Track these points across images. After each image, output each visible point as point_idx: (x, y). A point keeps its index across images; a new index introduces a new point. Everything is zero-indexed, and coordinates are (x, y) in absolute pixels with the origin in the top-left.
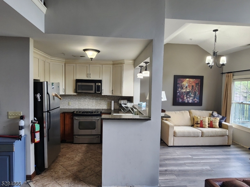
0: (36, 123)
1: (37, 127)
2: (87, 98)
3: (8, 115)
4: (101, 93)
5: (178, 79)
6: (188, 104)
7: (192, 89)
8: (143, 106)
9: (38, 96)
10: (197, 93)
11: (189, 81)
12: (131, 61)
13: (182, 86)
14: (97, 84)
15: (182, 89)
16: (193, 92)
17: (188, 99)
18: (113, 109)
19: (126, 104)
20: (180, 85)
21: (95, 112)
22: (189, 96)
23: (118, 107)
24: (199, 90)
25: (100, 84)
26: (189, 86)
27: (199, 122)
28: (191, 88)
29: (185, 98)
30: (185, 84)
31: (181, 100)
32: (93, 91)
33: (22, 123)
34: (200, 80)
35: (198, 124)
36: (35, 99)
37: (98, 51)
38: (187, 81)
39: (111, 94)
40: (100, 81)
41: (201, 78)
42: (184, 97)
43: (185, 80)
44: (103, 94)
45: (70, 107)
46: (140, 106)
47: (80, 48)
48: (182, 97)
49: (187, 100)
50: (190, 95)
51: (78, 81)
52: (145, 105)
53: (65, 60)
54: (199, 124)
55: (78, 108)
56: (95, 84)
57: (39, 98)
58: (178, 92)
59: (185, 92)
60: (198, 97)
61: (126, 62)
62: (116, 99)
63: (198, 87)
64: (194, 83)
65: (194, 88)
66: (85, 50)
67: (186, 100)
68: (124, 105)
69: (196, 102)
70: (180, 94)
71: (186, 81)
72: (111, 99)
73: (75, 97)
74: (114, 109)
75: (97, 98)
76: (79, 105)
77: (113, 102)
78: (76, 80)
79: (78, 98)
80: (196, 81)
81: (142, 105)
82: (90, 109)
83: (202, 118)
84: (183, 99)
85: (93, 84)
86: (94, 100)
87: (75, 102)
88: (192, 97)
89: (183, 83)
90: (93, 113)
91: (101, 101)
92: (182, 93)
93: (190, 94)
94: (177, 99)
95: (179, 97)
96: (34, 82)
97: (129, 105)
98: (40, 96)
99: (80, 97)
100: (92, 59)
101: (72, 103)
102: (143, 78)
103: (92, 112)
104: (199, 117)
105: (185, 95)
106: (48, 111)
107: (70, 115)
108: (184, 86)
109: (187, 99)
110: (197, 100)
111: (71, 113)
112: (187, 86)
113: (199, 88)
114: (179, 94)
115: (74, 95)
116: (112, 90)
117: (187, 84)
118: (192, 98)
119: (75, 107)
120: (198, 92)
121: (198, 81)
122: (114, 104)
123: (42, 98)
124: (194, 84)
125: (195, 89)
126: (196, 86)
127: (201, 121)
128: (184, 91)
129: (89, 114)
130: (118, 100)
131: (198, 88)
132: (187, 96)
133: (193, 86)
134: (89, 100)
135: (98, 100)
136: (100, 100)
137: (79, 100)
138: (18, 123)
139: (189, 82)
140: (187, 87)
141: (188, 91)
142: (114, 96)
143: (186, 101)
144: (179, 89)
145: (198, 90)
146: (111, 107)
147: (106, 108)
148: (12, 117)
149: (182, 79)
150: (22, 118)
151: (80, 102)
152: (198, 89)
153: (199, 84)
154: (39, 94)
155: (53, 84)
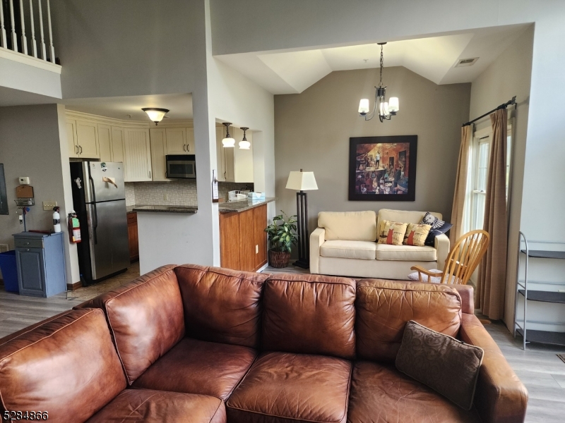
0: (74, 217)
1: (76, 223)
3: (43, 206)
5: (358, 146)
6: (382, 198)
7: (390, 165)
9: (78, 181)
10: (402, 173)
11: (384, 149)
13: (366, 160)
15: (368, 165)
16: (393, 170)
17: (381, 186)
20: (362, 157)
22: (383, 179)
24: (407, 166)
26: (383, 159)
27: (386, 234)
28: (388, 162)
29: (375, 184)
30: (373, 154)
31: (365, 189)
33: (57, 216)
34: (408, 144)
35: (383, 236)
36: (74, 185)
37: (166, 111)
38: (379, 148)
41: (412, 141)
42: (371, 182)
43: (374, 146)
47: (137, 108)
48: (368, 183)
49: (378, 188)
50: (386, 178)
51: (169, 158)
54: (386, 236)
57: (79, 184)
58: (359, 173)
59: (373, 172)
60: (404, 183)
63: (404, 159)
64: (394, 152)
65: (395, 163)
66: (145, 109)
67: (376, 189)
69: (399, 192)
70: (363, 176)
71: (376, 148)
73: (173, 186)
76: (181, 199)
78: (167, 156)
79: (177, 188)
80: (399, 147)
83: (393, 225)
84: (369, 187)
85: (193, 162)
87: (174, 195)
88: (391, 182)
89: (369, 154)
92: (368, 174)
93: (386, 175)
94: (357, 187)
95: (361, 182)
96: (70, 162)
98: (80, 181)
100: (156, 122)
101: (170, 196)
104: (388, 224)
105: (375, 179)
106: (92, 203)
108: (371, 159)
109: (379, 186)
110: (403, 189)
112: (378, 159)
113: (408, 162)
114: (360, 177)
116: (225, 173)
117: (378, 155)
118: (390, 184)
119: (174, 202)
120: (404, 171)
121: (405, 147)
123: (82, 184)
124: (394, 155)
125: (398, 165)
126: (400, 159)
127: (391, 232)
128: (372, 169)
131: (405, 161)
132: (378, 180)
133: (392, 159)
137: (180, 190)
138: (52, 217)
139: (383, 151)
140: (378, 161)
141: (381, 169)
143: (377, 191)
144: (361, 167)
145: (405, 167)
148: (47, 209)
149: (366, 145)
150: (56, 209)
151: (182, 195)
152: (405, 165)
153: (408, 154)
154: (79, 178)
155: (103, 165)
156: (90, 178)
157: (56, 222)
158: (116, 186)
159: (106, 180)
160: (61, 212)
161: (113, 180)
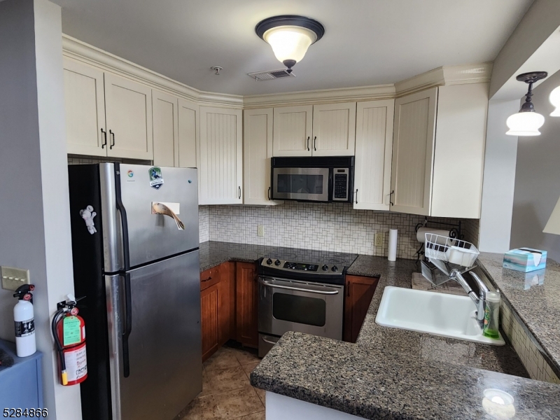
0: (70, 315)
2: (310, 217)
4: (350, 202)
8: (528, 269)
9: (88, 215)
12: (475, 71)
14: (336, 171)
18: (392, 258)
19: (442, 249)
21: (324, 268)
23: (411, 253)
25: (347, 171)
32: (324, 196)
33: (24, 312)
36: (77, 224)
39: (385, 207)
40: (348, 162)
44: (356, 207)
45: (262, 242)
46: (512, 267)
51: (277, 162)
52: (544, 266)
53: (241, 101)
55: (282, 245)
56: (331, 172)
57: (90, 224)
61: (449, 75)
62: (406, 223)
68: (433, 251)
72: (389, 222)
73: (276, 213)
74: (397, 259)
75: (340, 219)
76: (286, 235)
77: (394, 234)
78: (273, 159)
79: (282, 216)
81: (524, 266)
82: (319, 251)
85: (325, 172)
86: (330, 224)
87: (276, 227)
90: (319, 272)
91: (353, 228)
96: (69, 166)
97: (459, 255)
98: (94, 214)
99: (290, 214)
100: (289, 64)
101: (269, 229)
102: (539, 134)
103: (316, 267)
106: (121, 273)
107: (250, 271)
111: (253, 263)
115: (271, 207)
116: (392, 193)
119: (276, 241)
122: (398, 239)
123: (98, 221)
129: (305, 271)
130: (412, 229)
134: (315, 222)
135: (345, 225)
136: (349, 223)
137: (287, 221)
142: (399, 215)
146: (386, 249)
147: (371, 253)
148: (10, 285)
151: (289, 228)
154: (90, 208)
155: (154, 173)
156: (119, 206)
157: (21, 329)
158: (181, 223)
159: (158, 209)
160: (37, 299)
161: (175, 209)
